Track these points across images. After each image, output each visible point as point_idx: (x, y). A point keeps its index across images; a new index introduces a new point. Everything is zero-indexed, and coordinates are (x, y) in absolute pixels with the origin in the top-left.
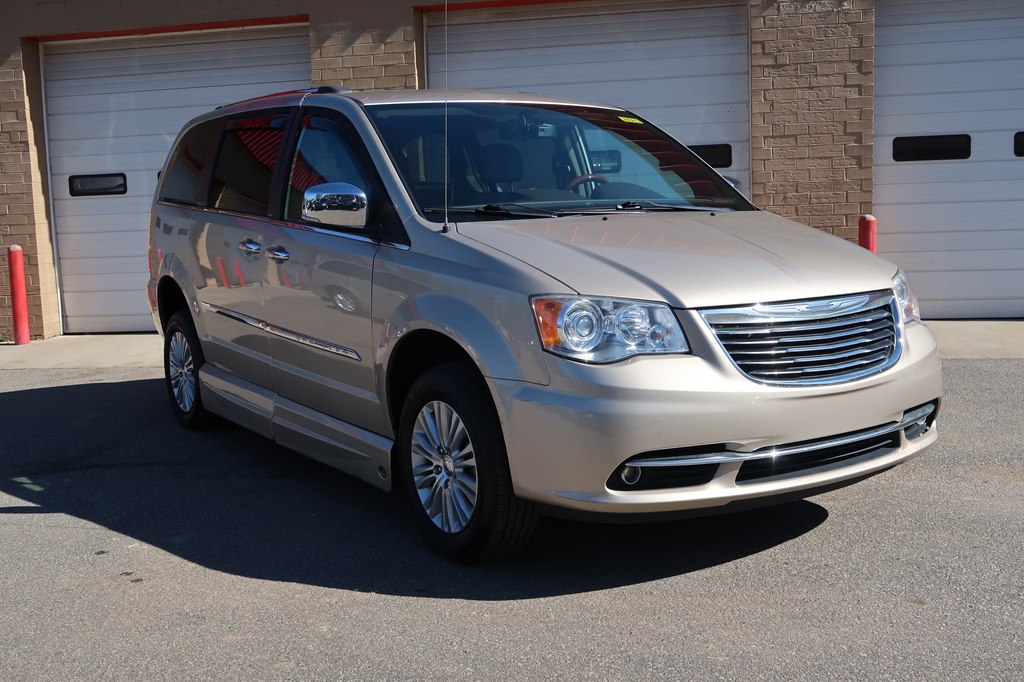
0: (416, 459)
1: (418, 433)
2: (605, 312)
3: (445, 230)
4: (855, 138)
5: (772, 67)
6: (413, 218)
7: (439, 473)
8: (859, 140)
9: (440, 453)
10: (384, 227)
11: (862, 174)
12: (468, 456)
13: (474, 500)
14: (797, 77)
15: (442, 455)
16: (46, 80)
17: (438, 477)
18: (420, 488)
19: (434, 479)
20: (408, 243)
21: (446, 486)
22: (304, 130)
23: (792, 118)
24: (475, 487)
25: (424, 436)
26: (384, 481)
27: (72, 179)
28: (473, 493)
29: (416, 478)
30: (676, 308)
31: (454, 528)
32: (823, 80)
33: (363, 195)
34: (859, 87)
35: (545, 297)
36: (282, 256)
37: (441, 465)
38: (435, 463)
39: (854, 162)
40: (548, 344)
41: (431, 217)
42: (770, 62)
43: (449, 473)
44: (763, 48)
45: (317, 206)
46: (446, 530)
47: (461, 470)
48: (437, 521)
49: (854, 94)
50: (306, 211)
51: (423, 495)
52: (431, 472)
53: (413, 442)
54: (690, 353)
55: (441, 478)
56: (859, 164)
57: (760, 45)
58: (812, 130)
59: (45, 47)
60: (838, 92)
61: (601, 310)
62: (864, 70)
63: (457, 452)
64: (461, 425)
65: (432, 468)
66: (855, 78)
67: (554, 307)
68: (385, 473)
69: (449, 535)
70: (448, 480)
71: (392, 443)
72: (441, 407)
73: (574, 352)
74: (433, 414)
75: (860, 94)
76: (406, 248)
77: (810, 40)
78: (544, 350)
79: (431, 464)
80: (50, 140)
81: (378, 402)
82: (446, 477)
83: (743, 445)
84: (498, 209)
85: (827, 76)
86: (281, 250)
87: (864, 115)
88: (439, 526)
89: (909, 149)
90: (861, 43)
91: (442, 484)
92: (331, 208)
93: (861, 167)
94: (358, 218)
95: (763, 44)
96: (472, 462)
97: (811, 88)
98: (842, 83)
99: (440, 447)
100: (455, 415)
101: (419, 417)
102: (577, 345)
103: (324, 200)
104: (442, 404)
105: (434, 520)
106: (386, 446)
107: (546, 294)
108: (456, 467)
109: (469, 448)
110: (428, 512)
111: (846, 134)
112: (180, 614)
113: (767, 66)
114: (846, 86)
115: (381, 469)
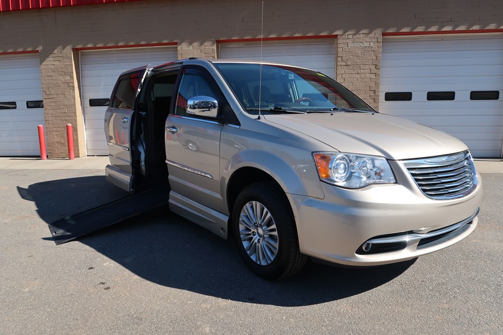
0: (242, 227)
1: (243, 215)
2: (351, 161)
3: (259, 118)
4: (373, 92)
5: (345, 65)
6: (241, 112)
7: (254, 235)
8: (375, 93)
9: (255, 226)
10: (226, 117)
11: (375, 105)
12: (273, 230)
13: (276, 252)
14: (353, 69)
15: (256, 227)
16: (81, 64)
17: (254, 237)
18: (244, 241)
19: (252, 238)
20: (239, 124)
21: (259, 242)
22: (184, 75)
23: (351, 84)
24: (277, 245)
25: (247, 217)
26: (224, 234)
27: (90, 100)
28: (276, 249)
29: (241, 236)
30: (389, 160)
31: (263, 263)
32: (363, 71)
33: (216, 102)
34: (375, 73)
35: (321, 153)
36: (174, 130)
37: (256, 231)
38: (252, 230)
39: (373, 100)
40: (323, 177)
41: (250, 112)
42: (344, 64)
43: (260, 236)
44: (342, 58)
45: (194, 107)
46: (258, 263)
47: (268, 236)
48: (253, 258)
49: (373, 76)
50: (188, 109)
51: (245, 244)
52: (250, 234)
53: (240, 219)
54: (396, 183)
55: (256, 238)
56: (374, 101)
57: (341, 58)
58: (358, 89)
59: (81, 52)
60: (368, 75)
61: (348, 160)
62: (377, 68)
63: (266, 227)
64: (269, 215)
65: (251, 233)
66: (374, 70)
67: (326, 158)
68: (224, 230)
69: (260, 266)
70: (259, 239)
71: (228, 218)
72: (258, 205)
73: (335, 182)
74: (252, 207)
75: (376, 76)
76: (238, 127)
77: (358, 56)
78: (321, 180)
79: (250, 230)
80: (82, 86)
81: (221, 198)
82: (259, 238)
83: (421, 230)
84: (281, 109)
85: (364, 69)
86: (174, 127)
87: (377, 84)
88: (254, 260)
89: (390, 97)
90: (377, 59)
91: (256, 241)
92: (199, 108)
93: (375, 102)
94: (214, 113)
95: (342, 57)
96: (275, 233)
97: (358, 74)
98: (369, 72)
99: (255, 224)
100: (266, 210)
101: (245, 207)
102: (337, 178)
103: (196, 104)
104: (258, 204)
105: (251, 257)
106: (225, 219)
107: (322, 152)
108: (264, 234)
109: (274, 226)
110: (248, 253)
111: (370, 90)
112: (129, 315)
113: (343, 65)
114: (371, 73)
115: (222, 229)
